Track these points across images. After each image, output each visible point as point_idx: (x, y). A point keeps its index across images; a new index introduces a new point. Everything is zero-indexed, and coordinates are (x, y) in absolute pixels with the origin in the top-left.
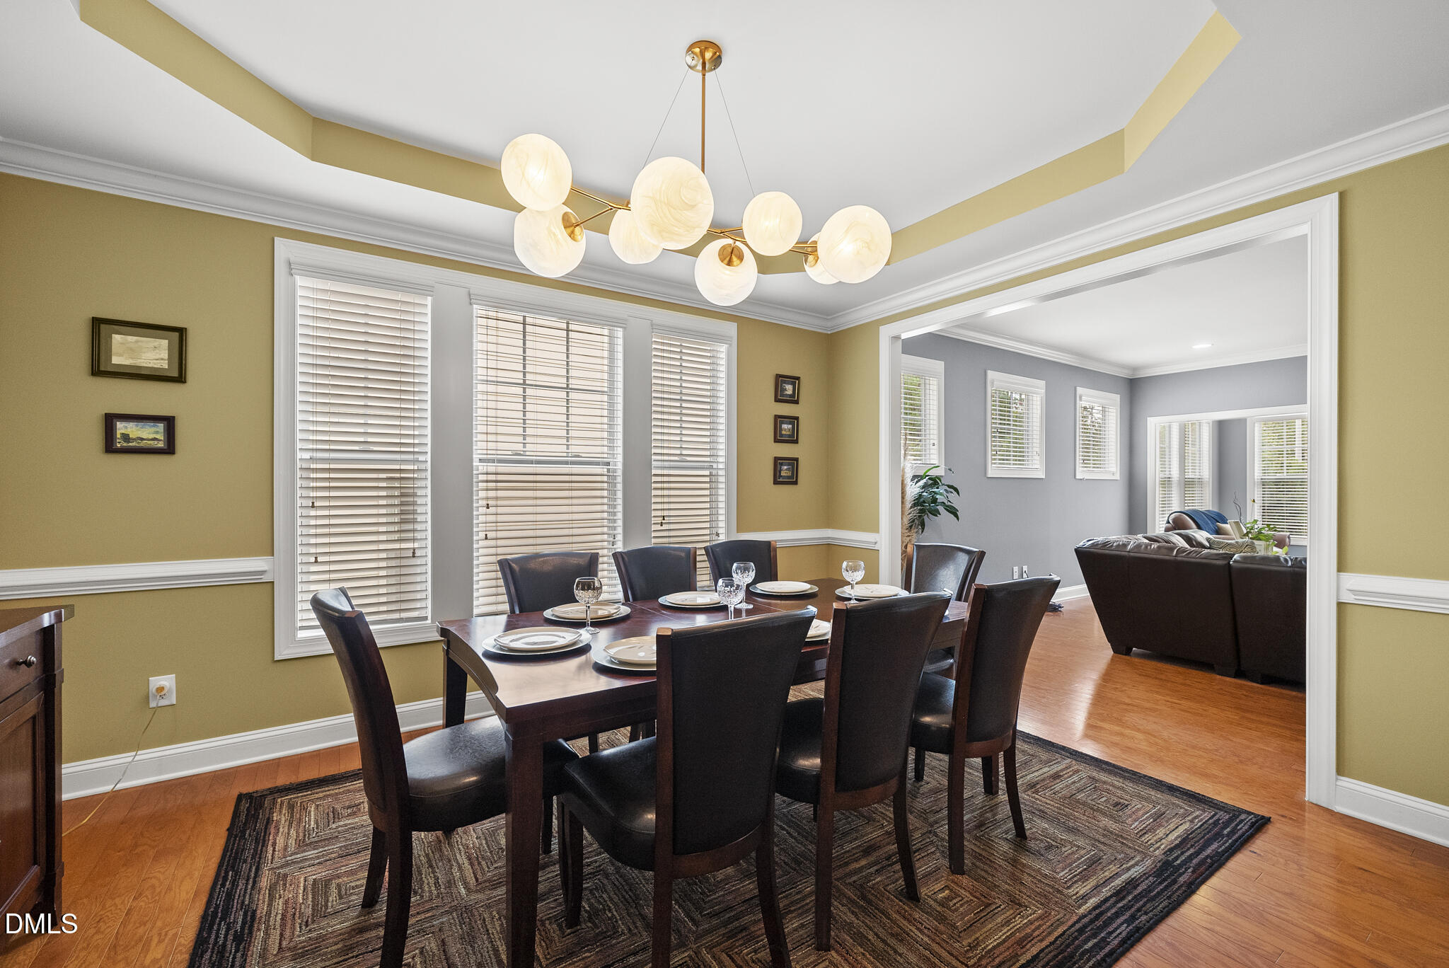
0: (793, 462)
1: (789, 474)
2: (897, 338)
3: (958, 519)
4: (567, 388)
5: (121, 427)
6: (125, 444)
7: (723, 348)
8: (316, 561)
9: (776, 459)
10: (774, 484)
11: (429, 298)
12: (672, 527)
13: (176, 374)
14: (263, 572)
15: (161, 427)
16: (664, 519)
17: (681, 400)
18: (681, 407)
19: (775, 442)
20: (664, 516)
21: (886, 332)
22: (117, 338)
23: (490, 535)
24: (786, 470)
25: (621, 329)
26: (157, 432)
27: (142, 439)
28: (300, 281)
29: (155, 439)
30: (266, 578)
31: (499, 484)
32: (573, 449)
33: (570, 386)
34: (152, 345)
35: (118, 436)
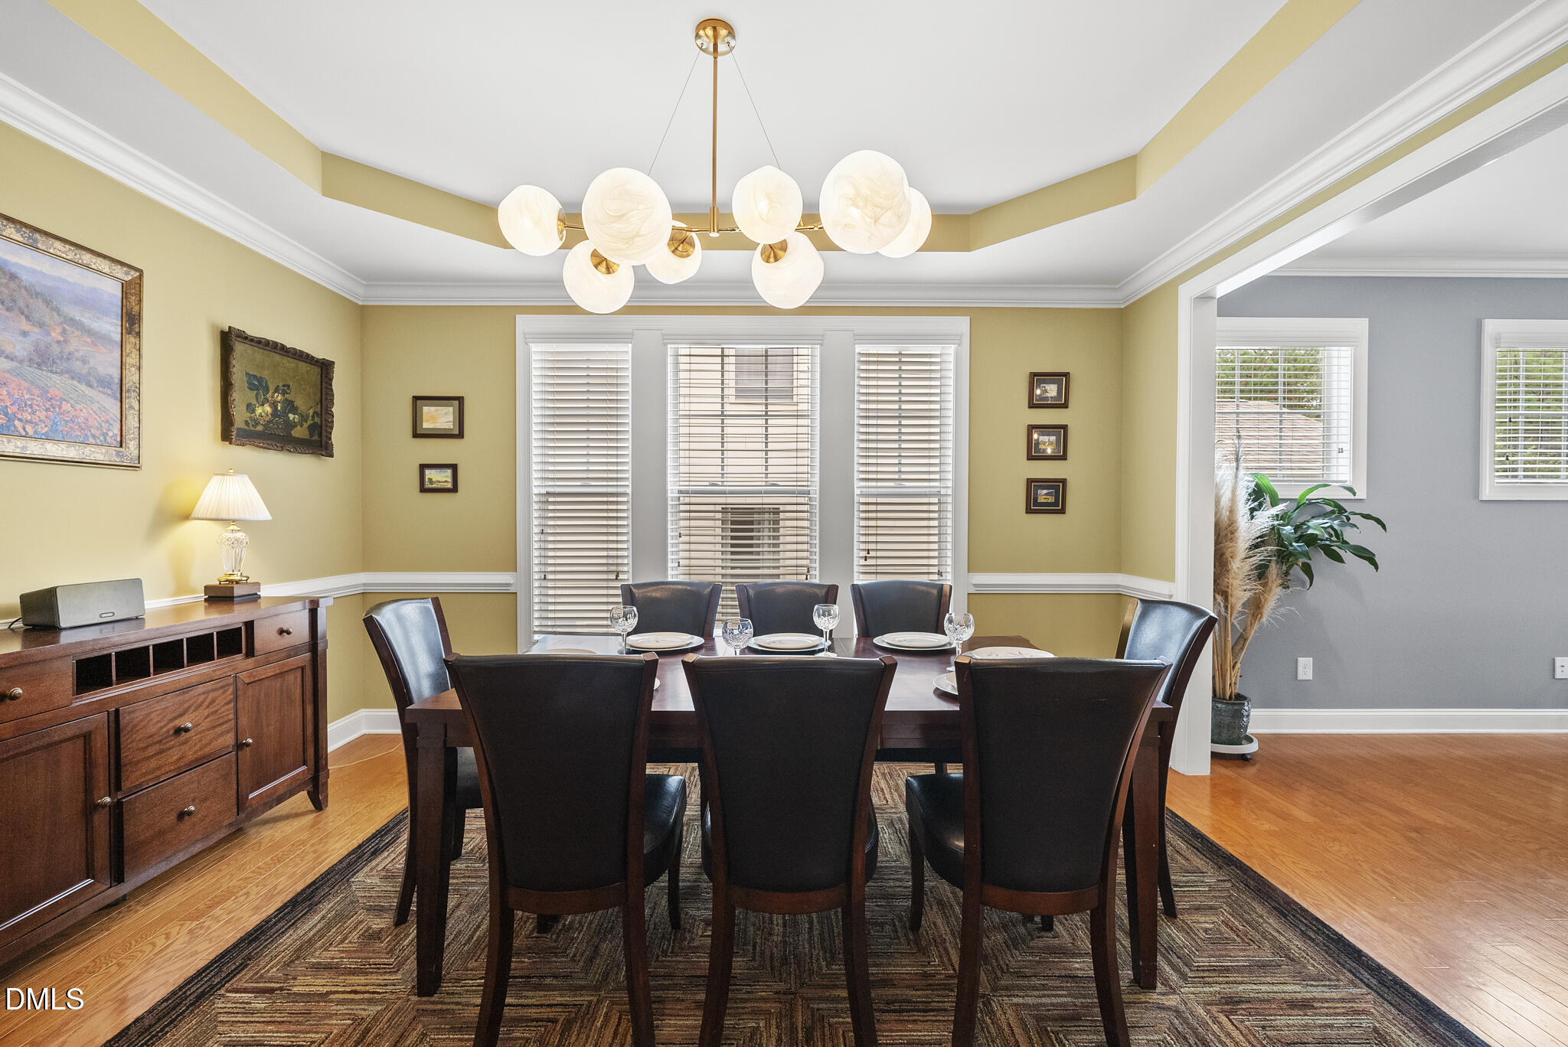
0: (1059, 487)
1: (1051, 499)
2: (1205, 298)
3: (1377, 568)
4: (766, 415)
5: (430, 474)
6: (430, 486)
7: (951, 349)
8: (545, 579)
9: (1030, 481)
10: (1027, 513)
11: (630, 345)
12: (880, 562)
13: (457, 432)
14: (508, 585)
15: (449, 472)
16: (868, 553)
17: (900, 417)
18: (900, 425)
19: (1029, 459)
20: (868, 550)
21: (1187, 292)
22: (426, 409)
23: (682, 562)
24: (1046, 494)
25: (818, 346)
26: (447, 477)
27: (440, 482)
28: (535, 348)
29: (446, 481)
30: (512, 590)
31: (692, 514)
32: (771, 478)
33: (769, 413)
34: (443, 412)
35: (427, 480)
